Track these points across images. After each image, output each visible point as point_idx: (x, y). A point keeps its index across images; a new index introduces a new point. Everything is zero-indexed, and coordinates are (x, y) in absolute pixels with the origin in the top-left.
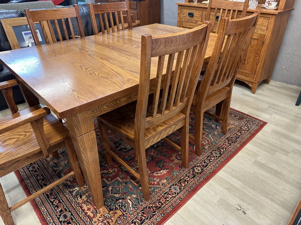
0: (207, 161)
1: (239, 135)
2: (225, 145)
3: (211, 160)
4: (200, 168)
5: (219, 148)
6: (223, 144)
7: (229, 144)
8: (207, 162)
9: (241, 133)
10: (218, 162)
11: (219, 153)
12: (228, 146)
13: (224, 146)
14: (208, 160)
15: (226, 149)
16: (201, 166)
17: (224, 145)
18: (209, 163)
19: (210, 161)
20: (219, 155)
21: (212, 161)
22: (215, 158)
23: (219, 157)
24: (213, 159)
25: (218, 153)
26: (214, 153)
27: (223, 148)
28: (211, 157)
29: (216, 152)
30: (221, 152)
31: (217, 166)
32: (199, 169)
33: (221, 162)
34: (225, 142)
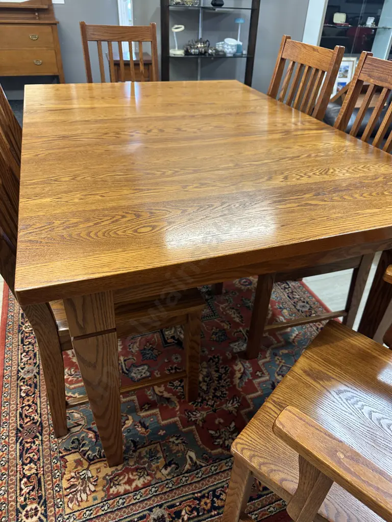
0: (28, 348)
1: (26, 468)
2: (30, 403)
3: (25, 354)
4: (28, 332)
5: (36, 387)
6: (36, 404)
7: (26, 416)
8: (27, 346)
9: (28, 478)
10: (10, 362)
11: (24, 379)
12: (22, 408)
13: (28, 401)
14: (28, 351)
15: (21, 397)
16: (30, 335)
17: (33, 402)
18: (24, 348)
19: (24, 352)
20: (21, 374)
21: (23, 355)
22: (22, 364)
23: (19, 371)
24: (25, 359)
25: (27, 377)
26: (33, 370)
27: (27, 395)
28: (30, 359)
29: (30, 375)
30: (24, 382)
31: (6, 355)
32: (27, 329)
33: (7, 367)
34: (36, 411)
